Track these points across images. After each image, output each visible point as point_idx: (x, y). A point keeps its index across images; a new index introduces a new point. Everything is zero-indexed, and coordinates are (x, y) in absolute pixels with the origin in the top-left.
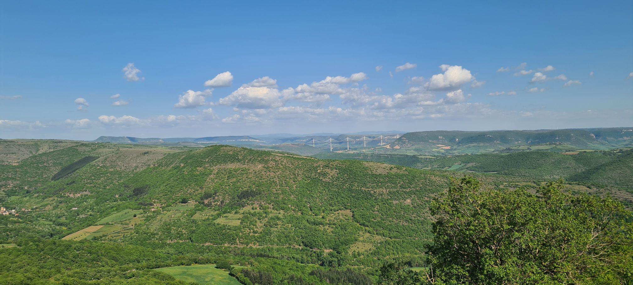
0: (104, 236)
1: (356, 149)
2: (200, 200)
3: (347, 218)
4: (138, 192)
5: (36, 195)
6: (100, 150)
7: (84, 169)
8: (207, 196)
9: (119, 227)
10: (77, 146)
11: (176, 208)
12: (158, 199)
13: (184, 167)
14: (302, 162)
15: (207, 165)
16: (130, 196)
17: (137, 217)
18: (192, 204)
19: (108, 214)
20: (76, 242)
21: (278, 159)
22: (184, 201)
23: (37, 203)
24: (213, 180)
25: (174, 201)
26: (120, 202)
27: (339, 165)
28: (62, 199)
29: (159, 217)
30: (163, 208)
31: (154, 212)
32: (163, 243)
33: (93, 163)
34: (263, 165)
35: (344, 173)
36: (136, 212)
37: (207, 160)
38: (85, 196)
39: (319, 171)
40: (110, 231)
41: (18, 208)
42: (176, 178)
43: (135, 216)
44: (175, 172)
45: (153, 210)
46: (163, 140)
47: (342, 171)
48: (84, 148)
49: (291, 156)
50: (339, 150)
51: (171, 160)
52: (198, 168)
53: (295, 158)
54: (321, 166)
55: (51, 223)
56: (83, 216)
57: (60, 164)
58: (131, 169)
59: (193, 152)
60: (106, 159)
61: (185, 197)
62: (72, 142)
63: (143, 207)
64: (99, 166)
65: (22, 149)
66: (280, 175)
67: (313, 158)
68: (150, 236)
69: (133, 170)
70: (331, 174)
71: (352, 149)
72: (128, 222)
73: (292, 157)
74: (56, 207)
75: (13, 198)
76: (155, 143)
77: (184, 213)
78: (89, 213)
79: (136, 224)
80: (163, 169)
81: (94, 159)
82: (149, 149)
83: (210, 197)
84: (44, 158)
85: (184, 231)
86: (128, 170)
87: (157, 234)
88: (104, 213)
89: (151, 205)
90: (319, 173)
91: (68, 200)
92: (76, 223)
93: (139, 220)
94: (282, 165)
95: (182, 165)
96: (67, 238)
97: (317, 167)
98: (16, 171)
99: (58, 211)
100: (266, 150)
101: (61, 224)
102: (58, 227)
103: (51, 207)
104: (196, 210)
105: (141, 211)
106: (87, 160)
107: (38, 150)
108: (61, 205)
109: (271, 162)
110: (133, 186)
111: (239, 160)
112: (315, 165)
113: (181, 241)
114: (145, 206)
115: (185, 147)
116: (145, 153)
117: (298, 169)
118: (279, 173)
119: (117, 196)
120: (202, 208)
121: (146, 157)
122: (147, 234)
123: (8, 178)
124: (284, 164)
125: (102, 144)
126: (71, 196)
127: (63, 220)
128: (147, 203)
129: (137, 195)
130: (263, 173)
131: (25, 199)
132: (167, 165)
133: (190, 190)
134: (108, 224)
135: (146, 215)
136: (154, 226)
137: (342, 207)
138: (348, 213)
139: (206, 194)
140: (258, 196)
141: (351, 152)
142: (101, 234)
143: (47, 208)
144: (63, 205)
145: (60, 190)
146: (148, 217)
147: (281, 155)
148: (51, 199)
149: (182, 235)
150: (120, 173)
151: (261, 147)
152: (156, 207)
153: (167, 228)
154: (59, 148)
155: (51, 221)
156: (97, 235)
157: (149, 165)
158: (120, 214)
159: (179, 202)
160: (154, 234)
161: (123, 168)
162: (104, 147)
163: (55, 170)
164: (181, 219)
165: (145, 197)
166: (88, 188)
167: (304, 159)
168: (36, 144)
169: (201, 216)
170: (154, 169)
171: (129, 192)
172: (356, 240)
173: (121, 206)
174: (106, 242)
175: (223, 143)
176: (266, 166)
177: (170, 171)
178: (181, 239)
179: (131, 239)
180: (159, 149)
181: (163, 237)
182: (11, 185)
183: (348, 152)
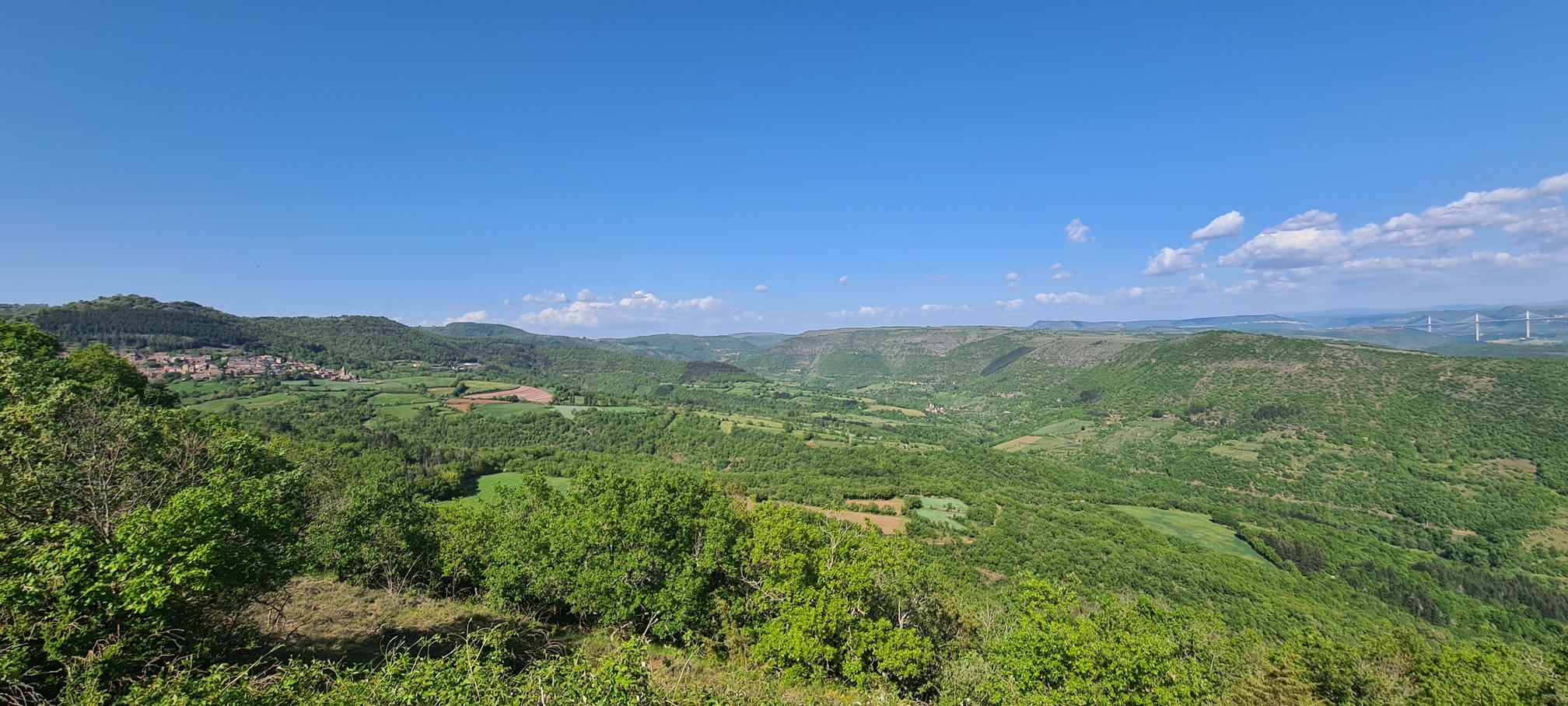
0: (1042, 450)
1: (1551, 336)
2: (1183, 415)
3: (1519, 475)
4: (1087, 396)
5: (965, 392)
6: (1037, 339)
7: (1018, 362)
8: (1196, 410)
9: (1061, 442)
10: (1009, 334)
11: (1144, 423)
12: (1117, 409)
13: (1157, 364)
14: (1396, 360)
15: (1195, 362)
16: (1076, 401)
17: (1086, 430)
18: (1169, 420)
19: (1048, 423)
20: (1009, 454)
21: (1339, 354)
22: (1157, 414)
23: (966, 402)
24: (1206, 387)
25: (1140, 413)
26: (1062, 409)
27: (1498, 369)
28: (993, 399)
29: (1117, 434)
30: (1124, 422)
31: (1110, 426)
32: (1124, 472)
33: (1028, 355)
34: (1307, 364)
35: (1513, 385)
36: (1083, 423)
37: (1196, 354)
38: (1019, 397)
39: (1442, 378)
40: (1050, 445)
41: (946, 406)
42: (1143, 381)
43: (1083, 429)
44: (1142, 370)
45: (1108, 423)
46: (1124, 323)
47: (1508, 381)
48: (1017, 336)
49: (1371, 349)
50: (1503, 337)
51: (1136, 354)
52: (1180, 366)
53: (1381, 352)
54: (1449, 369)
55: (981, 427)
56: (1017, 422)
57: (989, 356)
58: (1078, 365)
59: (1171, 342)
60: (1044, 351)
61: (1157, 409)
62: (1003, 328)
63: (1094, 417)
64: (1035, 359)
65: (949, 337)
66: (1343, 383)
67: (1426, 354)
68: (1104, 459)
69: (1080, 367)
70: (1476, 386)
71: (1541, 337)
72: (1073, 436)
73: (1374, 351)
74: (986, 409)
75: (941, 394)
76: (1111, 329)
77: (1156, 432)
78: (1024, 419)
79: (1084, 440)
80: (1124, 365)
81: (1029, 350)
82: (1103, 338)
83: (1201, 412)
84: (972, 349)
85: (1157, 459)
86: (1073, 366)
87: (1116, 458)
88: (1042, 421)
89: (1106, 415)
90: (1443, 383)
91: (999, 401)
92: (1009, 431)
93: (1089, 434)
94: (1350, 365)
95: (1154, 361)
96: (999, 447)
97: (1437, 371)
98: (944, 364)
99: (988, 413)
100: (1314, 338)
101: (991, 430)
102: (988, 433)
103: (981, 408)
104: (1177, 429)
105: (1092, 423)
106: (1021, 351)
107: (966, 339)
108: (991, 407)
109: (1325, 359)
110: (1082, 388)
111: (1255, 355)
112: (1433, 366)
113: (1152, 473)
114: (1097, 416)
115: (1158, 334)
116: (1097, 343)
117: (1386, 373)
118: (1341, 379)
119: (1059, 400)
120: (1187, 427)
121: (1098, 349)
122: (1100, 455)
123: (935, 372)
124: (1353, 363)
125: (1039, 330)
126: (1003, 396)
127: (993, 424)
128: (1099, 412)
129: (1085, 400)
130: (1305, 378)
131: (953, 396)
132: (1129, 360)
133: (1166, 398)
134: (1047, 435)
135: (1098, 429)
136: (1111, 446)
137: (1506, 453)
138: (1524, 464)
139: (1193, 405)
140: (1295, 418)
141: (1537, 342)
142: (1038, 447)
143: (976, 409)
144: (993, 406)
145: (990, 388)
146: (1101, 432)
147: (1347, 347)
148: (981, 398)
149: (1154, 464)
150: (1063, 370)
151: (1303, 333)
152: (1113, 420)
153: (1129, 449)
154: (988, 337)
155: (980, 424)
156: (1034, 448)
157: (1104, 360)
158: (1063, 423)
159: (1149, 415)
160: (1111, 457)
161: (1067, 363)
162: (1042, 334)
163: (985, 364)
164: (1152, 440)
165: (1097, 404)
166: (1022, 386)
167: (1403, 355)
168: (964, 331)
169: (1185, 439)
170: (1110, 365)
171: (1076, 396)
172: (1545, 523)
173: (1064, 414)
174: (1046, 458)
175: (1226, 327)
176: (1312, 366)
177: (1134, 369)
178: (1152, 470)
179: (1079, 459)
180: (1118, 337)
181: (1124, 463)
182: (939, 378)
183: (1526, 343)
